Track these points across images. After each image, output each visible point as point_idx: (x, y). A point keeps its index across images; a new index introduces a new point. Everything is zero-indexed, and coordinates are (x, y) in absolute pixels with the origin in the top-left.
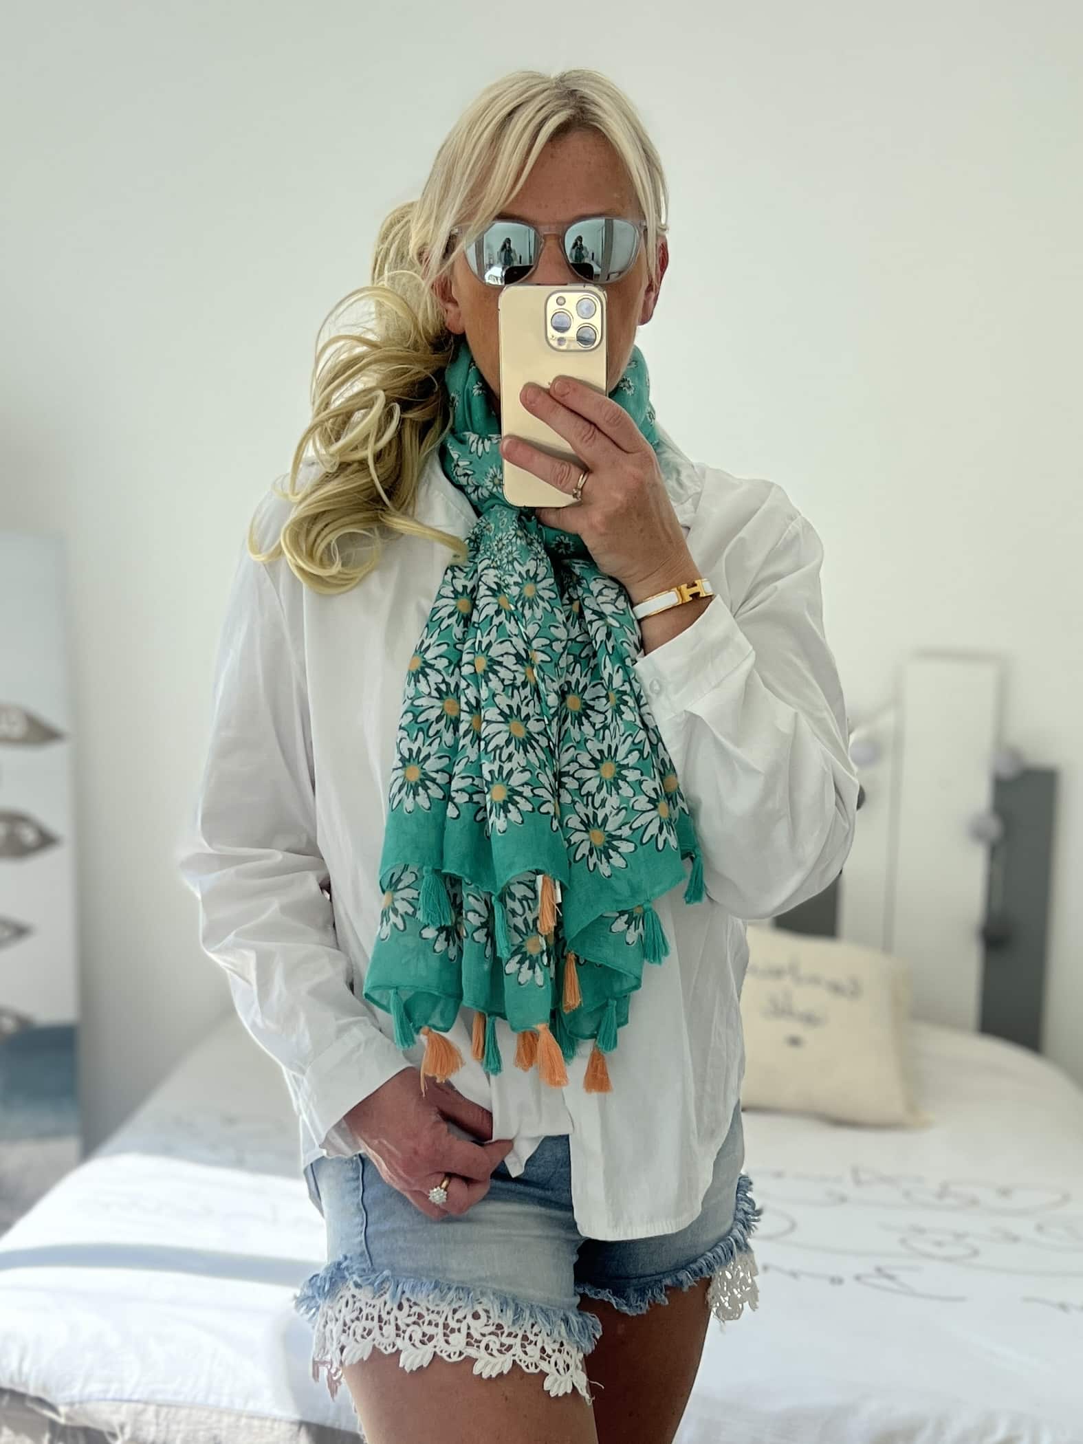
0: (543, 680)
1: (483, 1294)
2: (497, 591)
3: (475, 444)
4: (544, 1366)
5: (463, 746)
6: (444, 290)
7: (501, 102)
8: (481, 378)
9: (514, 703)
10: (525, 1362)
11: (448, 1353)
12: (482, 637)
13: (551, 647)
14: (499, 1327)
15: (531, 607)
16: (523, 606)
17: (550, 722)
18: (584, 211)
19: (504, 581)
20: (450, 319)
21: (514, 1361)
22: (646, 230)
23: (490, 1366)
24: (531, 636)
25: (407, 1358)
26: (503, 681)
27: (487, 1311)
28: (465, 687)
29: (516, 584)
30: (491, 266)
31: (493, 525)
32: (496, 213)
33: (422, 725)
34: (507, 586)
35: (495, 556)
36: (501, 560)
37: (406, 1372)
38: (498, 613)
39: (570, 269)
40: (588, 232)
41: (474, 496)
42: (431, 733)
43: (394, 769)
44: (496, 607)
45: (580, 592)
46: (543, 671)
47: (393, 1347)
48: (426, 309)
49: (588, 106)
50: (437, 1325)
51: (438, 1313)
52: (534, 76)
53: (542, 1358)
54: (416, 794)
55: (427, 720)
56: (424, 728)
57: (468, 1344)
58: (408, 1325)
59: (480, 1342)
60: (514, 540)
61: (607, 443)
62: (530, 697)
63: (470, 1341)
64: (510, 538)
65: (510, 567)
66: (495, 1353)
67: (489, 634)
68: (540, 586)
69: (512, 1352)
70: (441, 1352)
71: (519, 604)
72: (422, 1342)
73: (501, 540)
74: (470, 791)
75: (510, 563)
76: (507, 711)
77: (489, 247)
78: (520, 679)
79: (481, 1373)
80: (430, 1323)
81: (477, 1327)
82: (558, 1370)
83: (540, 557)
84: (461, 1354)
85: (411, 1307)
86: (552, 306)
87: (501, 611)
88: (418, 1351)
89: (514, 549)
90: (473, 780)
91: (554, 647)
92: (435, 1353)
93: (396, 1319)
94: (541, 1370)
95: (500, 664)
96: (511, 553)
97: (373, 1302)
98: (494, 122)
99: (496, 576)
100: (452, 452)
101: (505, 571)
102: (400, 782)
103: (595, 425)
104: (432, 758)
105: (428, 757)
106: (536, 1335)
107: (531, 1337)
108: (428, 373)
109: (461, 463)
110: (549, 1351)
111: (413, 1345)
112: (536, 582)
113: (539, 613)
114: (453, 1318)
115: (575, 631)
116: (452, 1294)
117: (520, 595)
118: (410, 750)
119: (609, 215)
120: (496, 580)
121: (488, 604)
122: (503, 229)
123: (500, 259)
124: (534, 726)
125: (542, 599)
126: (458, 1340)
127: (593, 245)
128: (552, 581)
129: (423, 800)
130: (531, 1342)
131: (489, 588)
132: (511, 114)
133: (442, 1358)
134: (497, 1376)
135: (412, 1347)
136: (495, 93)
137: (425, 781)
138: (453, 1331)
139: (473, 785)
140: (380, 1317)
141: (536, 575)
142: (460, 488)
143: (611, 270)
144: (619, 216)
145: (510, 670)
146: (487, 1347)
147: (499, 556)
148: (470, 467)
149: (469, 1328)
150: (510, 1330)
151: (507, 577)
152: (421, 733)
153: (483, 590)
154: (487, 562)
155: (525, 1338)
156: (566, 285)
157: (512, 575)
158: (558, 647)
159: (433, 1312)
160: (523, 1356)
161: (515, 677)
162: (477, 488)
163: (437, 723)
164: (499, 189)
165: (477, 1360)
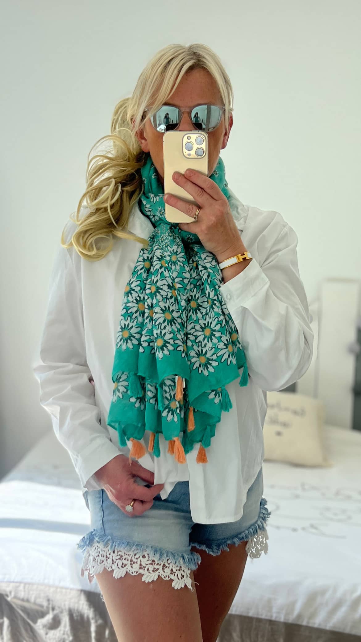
0: (179, 295)
1: (147, 547)
2: (161, 259)
3: (153, 198)
4: (172, 577)
5: (146, 323)
6: (141, 135)
7: (165, 57)
8: (156, 171)
9: (167, 306)
10: (164, 575)
11: (132, 572)
12: (154, 278)
13: (183, 281)
14: (153, 561)
15: (174, 265)
16: (171, 264)
17: (182, 312)
18: (199, 102)
19: (164, 254)
20: (143, 147)
21: (159, 576)
22: (225, 110)
23: (148, 578)
24: (175, 277)
25: (116, 573)
26: (162, 296)
27: (148, 554)
28: (147, 299)
29: (169, 255)
30: (160, 124)
31: (160, 231)
32: (163, 103)
33: (130, 314)
34: (165, 257)
35: (160, 244)
36: (163, 246)
37: (115, 579)
38: (161, 268)
39: (193, 125)
40: (201, 111)
41: (153, 220)
42: (133, 317)
43: (118, 332)
44: (160, 265)
45: (197, 258)
46: (179, 291)
47: (111, 568)
48: (133, 145)
49: (201, 59)
50: (128, 560)
51: (129, 555)
52: (179, 46)
53: (171, 573)
54: (127, 342)
55: (132, 312)
56: (131, 315)
57: (140, 568)
58: (117, 560)
59: (145, 567)
60: (168, 237)
61: (208, 197)
62: (174, 302)
63: (141, 567)
64: (167, 236)
65: (166, 248)
66: (151, 572)
67: (157, 277)
68: (178, 256)
69: (158, 571)
70: (129, 571)
71: (170, 264)
72: (122, 567)
73: (163, 237)
74: (149, 341)
75: (166, 247)
76: (164, 309)
77: (159, 117)
78: (170, 295)
79: (145, 581)
80: (125, 559)
81: (144, 562)
82: (178, 579)
83: (179, 244)
84: (137, 572)
85: (118, 552)
86: (185, 140)
87: (162, 267)
88: (120, 570)
89: (168, 241)
90: (150, 337)
91: (184, 281)
92: (127, 572)
93: (112, 557)
94: (171, 579)
95: (161, 289)
96: (167, 243)
97: (103, 549)
98: (162, 65)
99: (161, 252)
100: (143, 202)
101: (164, 250)
102: (120, 337)
103: (203, 189)
104: (134, 328)
105: (132, 327)
106: (169, 564)
107: (167, 565)
108: (133, 171)
109: (147, 206)
110: (174, 570)
111: (119, 568)
112: (177, 255)
113: (178, 267)
114: (135, 558)
115: (194, 275)
116: (134, 548)
117: (170, 260)
118: (125, 324)
119: (209, 104)
120: (161, 254)
121: (157, 264)
122: (166, 109)
123: (164, 122)
124: (175, 315)
125: (179, 261)
126: (136, 567)
127: (202, 117)
128: (184, 254)
129: (130, 345)
130: (167, 567)
131: (158, 258)
132: (169, 62)
133: (129, 574)
134: (152, 582)
135: (118, 569)
136: (163, 53)
137: (131, 337)
138: (134, 563)
139: (150, 339)
140: (106, 556)
141: (177, 252)
142: (148, 217)
143: (210, 127)
144: (213, 104)
145: (165, 291)
146: (148, 569)
147: (162, 244)
148: (151, 208)
149: (141, 561)
150: (158, 562)
151: (165, 253)
152: (129, 318)
153: (155, 258)
154: (157, 247)
155: (164, 565)
156: (191, 131)
157: (167, 252)
158: (186, 281)
159: (127, 554)
160: (163, 573)
161: (167, 294)
162: (154, 216)
163: (136, 313)
164: (164, 93)
165: (143, 575)
